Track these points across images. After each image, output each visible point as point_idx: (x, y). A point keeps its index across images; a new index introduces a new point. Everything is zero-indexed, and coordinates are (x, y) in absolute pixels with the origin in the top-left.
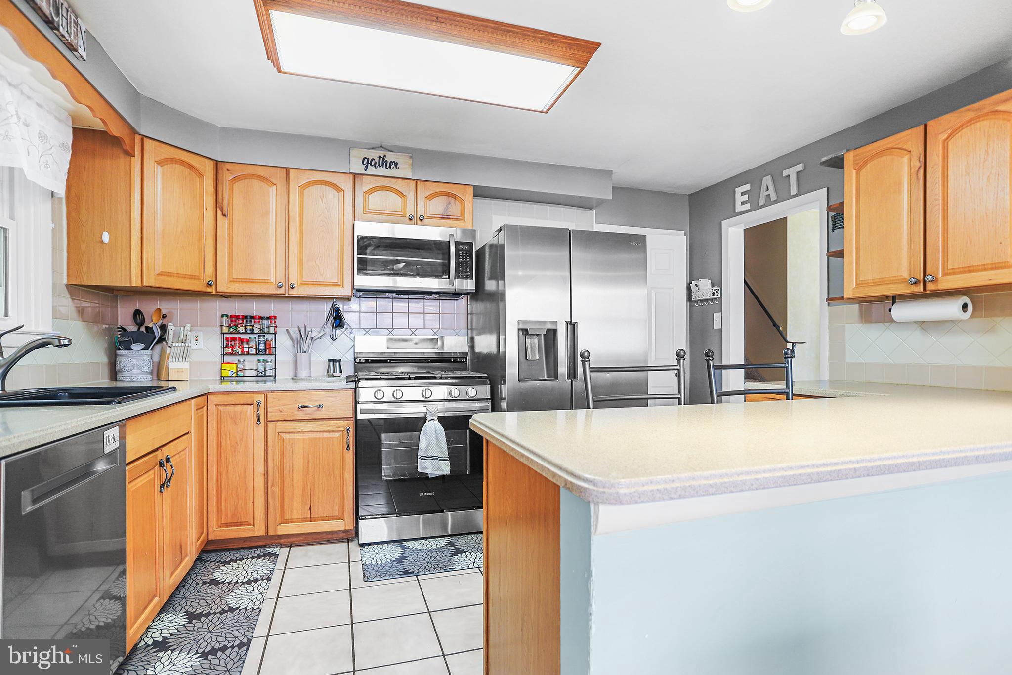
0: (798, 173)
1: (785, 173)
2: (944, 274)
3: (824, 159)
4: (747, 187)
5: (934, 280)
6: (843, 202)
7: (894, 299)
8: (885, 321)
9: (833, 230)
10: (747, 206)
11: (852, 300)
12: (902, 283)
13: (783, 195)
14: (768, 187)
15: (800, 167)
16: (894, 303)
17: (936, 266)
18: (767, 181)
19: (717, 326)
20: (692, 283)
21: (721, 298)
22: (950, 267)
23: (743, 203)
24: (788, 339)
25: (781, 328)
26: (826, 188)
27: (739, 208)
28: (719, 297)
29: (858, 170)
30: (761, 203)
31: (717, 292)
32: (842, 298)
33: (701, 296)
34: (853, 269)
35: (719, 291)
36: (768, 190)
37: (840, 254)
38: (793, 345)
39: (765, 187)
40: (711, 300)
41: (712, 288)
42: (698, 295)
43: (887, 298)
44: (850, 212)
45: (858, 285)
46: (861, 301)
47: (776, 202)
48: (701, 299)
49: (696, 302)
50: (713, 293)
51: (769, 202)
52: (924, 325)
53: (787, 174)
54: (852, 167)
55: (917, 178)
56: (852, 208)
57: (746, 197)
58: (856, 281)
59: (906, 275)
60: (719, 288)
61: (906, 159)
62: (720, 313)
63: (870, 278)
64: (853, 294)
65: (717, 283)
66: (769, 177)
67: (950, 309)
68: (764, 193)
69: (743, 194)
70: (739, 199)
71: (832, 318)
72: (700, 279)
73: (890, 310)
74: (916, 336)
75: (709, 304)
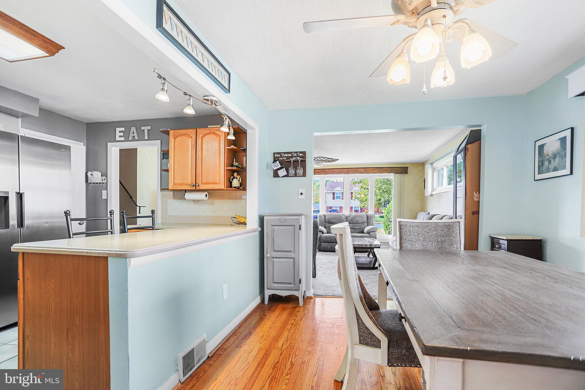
0: (148, 130)
1: (143, 128)
2: (202, 184)
3: (161, 130)
4: (123, 129)
5: (199, 186)
6: (169, 150)
7: (186, 191)
8: (182, 199)
9: (163, 159)
10: (123, 139)
11: (171, 190)
12: (189, 185)
13: (141, 138)
14: (133, 132)
15: (149, 128)
16: (185, 192)
17: (199, 181)
18: (133, 129)
19: (104, 197)
20: (88, 173)
21: (107, 183)
22: (203, 182)
23: (120, 136)
24: (137, 204)
25: (134, 199)
26: (160, 141)
27: (118, 139)
28: (106, 182)
29: (175, 139)
30: (130, 139)
31: (105, 180)
32: (168, 189)
33: (94, 181)
34: (172, 178)
35: (106, 179)
36: (133, 133)
37: (167, 171)
38: (140, 207)
39: (132, 132)
40: (100, 183)
41: (102, 177)
42: (92, 180)
43: (183, 190)
44: (171, 154)
45: (174, 184)
46: (173, 190)
47: (137, 140)
48: (94, 182)
49: (91, 183)
50: (102, 180)
51: (134, 140)
52: (195, 201)
53: (143, 129)
54: (172, 137)
55: (194, 148)
56: (172, 153)
57: (122, 134)
58: (173, 183)
59: (190, 182)
60: (106, 178)
61: (190, 140)
62: (106, 191)
63: (178, 182)
64: (172, 188)
65: (105, 174)
66: (134, 128)
67: (202, 196)
68: (131, 135)
69: (120, 132)
70: (118, 134)
71: (162, 196)
72: (94, 171)
73: (184, 195)
74: (192, 204)
75: (99, 185)
